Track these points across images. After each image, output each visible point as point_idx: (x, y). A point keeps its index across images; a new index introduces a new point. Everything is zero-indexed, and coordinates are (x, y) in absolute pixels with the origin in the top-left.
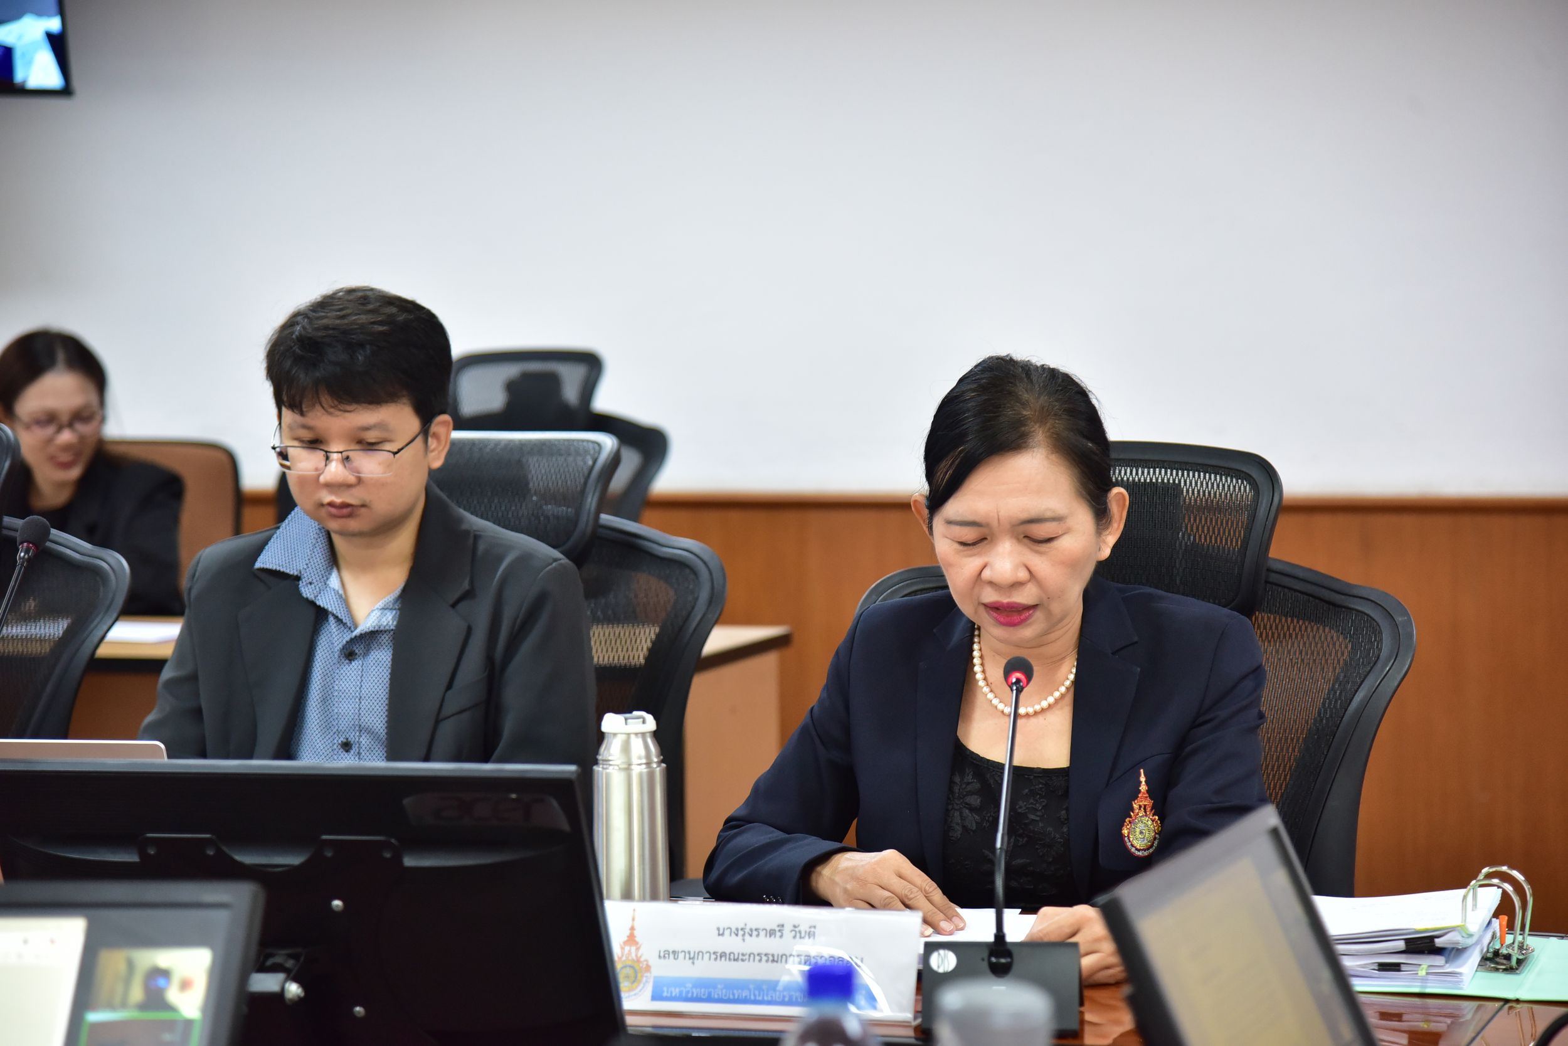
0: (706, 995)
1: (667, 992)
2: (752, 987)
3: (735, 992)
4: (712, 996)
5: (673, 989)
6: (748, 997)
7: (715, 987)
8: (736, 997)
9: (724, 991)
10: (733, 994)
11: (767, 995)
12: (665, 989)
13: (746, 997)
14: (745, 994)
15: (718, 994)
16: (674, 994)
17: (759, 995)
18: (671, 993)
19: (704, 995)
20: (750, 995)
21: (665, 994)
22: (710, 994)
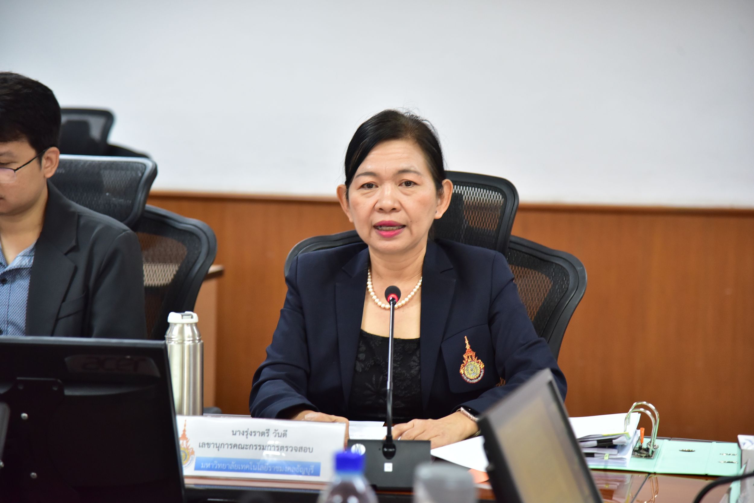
0: (225, 467)
1: (204, 465)
2: (251, 463)
3: (242, 465)
4: (229, 468)
5: (207, 464)
6: (249, 469)
7: (230, 463)
8: (242, 468)
9: (235, 465)
10: (241, 467)
11: (260, 467)
12: (202, 464)
13: (248, 469)
14: (247, 467)
15: (232, 467)
16: (207, 467)
17: (255, 468)
18: (206, 466)
19: (224, 467)
20: (250, 468)
21: (202, 467)
22: (227, 467)
